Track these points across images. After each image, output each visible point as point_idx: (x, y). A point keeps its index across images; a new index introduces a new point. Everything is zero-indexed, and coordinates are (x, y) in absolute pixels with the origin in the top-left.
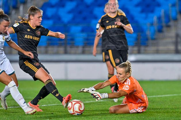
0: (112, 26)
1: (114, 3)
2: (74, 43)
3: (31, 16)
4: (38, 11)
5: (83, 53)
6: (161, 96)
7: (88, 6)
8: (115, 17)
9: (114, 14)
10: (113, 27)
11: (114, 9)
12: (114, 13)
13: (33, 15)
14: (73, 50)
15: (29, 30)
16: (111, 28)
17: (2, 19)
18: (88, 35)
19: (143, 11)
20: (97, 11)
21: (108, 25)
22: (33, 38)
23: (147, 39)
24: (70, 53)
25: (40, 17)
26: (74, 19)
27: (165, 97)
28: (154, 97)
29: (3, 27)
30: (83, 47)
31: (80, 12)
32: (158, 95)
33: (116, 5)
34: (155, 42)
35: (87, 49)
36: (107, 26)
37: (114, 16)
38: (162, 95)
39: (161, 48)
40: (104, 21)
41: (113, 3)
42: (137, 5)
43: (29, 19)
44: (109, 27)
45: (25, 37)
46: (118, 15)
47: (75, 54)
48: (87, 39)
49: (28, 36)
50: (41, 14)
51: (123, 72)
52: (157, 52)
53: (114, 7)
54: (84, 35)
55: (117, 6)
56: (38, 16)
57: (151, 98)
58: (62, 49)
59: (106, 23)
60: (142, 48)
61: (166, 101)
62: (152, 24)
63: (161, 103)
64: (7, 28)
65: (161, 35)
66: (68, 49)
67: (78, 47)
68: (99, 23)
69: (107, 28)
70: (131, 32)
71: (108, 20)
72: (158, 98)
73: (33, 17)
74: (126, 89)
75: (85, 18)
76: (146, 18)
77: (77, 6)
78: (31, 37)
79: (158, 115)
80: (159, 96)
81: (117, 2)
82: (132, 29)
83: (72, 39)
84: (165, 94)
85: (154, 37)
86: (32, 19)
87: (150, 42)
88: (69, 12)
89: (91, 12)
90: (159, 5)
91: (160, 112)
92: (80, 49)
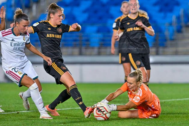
0: (133, 28)
1: (135, 4)
2: (89, 44)
3: (51, 15)
4: (59, 9)
5: (99, 54)
6: (180, 100)
7: (103, 5)
8: (136, 19)
9: (134, 15)
10: (134, 30)
11: (135, 9)
12: (135, 13)
13: (54, 13)
14: (89, 51)
15: (49, 29)
16: (132, 30)
17: (20, 18)
18: (104, 36)
19: (161, 11)
20: (113, 10)
21: (130, 28)
22: (55, 36)
23: (166, 40)
24: (85, 55)
25: (61, 15)
26: (89, 18)
27: (185, 100)
28: (173, 101)
29: (22, 27)
30: (99, 48)
31: (96, 12)
32: (177, 98)
33: (136, 5)
34: (173, 43)
35: (103, 50)
36: (128, 28)
37: (135, 17)
38: (181, 98)
39: (180, 49)
40: (124, 23)
41: (133, 3)
42: (155, 4)
43: (50, 18)
44: (130, 29)
45: (47, 36)
46: (138, 16)
47: (90, 55)
48: (103, 40)
49: (50, 34)
50: (62, 13)
51: (133, 82)
52: (176, 53)
53: (134, 7)
54: (100, 36)
55: (138, 6)
56: (59, 15)
57: (169, 101)
58: (76, 51)
59: (127, 25)
60: (161, 49)
61: (185, 105)
62: (171, 24)
63: (180, 107)
64: (26, 27)
65: (180, 35)
66: (83, 50)
67: (93, 48)
68: (115, 22)
69: (128, 31)
70: (152, 35)
71: (129, 22)
72: (177, 101)
73: (53, 16)
74: (136, 101)
75: (100, 18)
76: (165, 18)
77: (93, 5)
78: (53, 36)
79: (177, 120)
80: (178, 100)
81: (137, 2)
82: (153, 31)
83: (88, 40)
84: (184, 97)
85: (173, 37)
86: (52, 18)
87: (169, 43)
88: (85, 11)
89: (107, 11)
90: (178, 4)
91: (179, 117)
92: (96, 50)
